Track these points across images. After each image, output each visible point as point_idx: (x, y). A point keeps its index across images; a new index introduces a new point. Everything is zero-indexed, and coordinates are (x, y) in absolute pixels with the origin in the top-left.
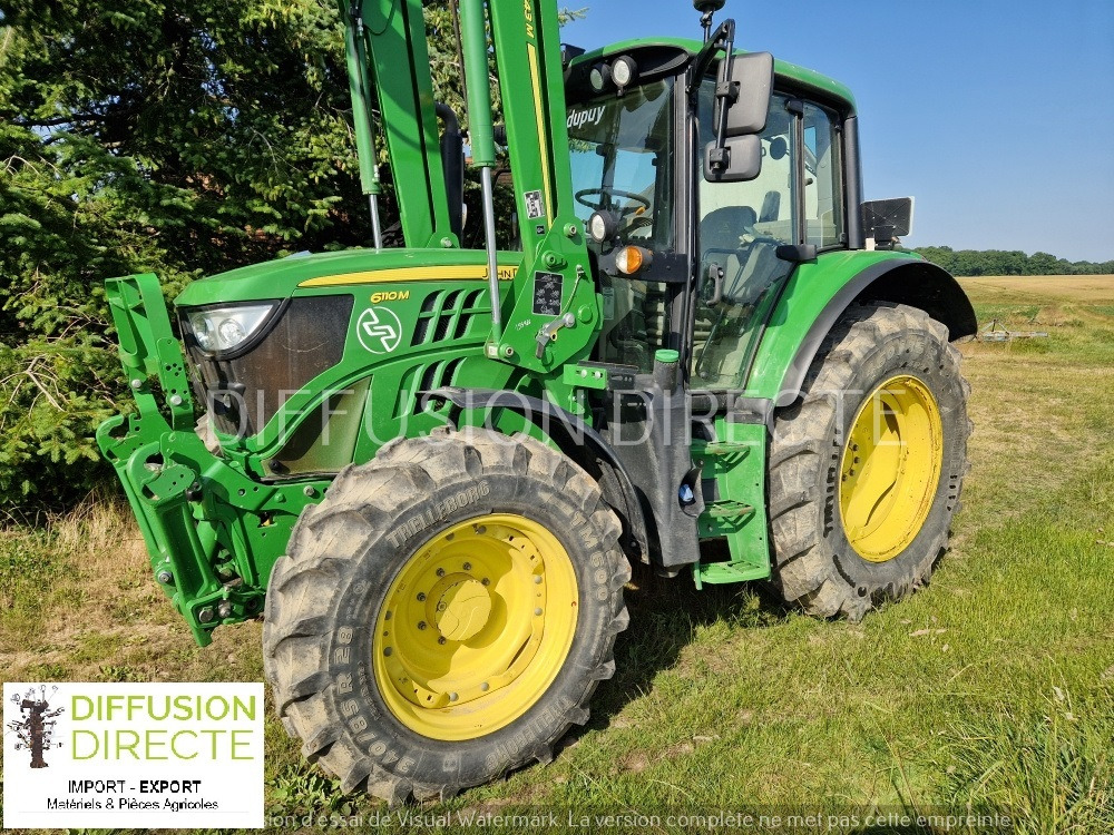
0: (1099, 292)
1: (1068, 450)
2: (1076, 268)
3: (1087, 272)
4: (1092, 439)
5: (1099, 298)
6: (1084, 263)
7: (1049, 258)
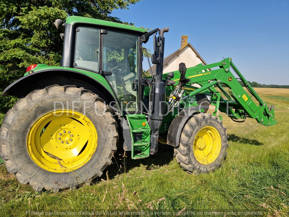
0: (267, 92)
1: (251, 127)
2: (262, 86)
3: (265, 87)
4: (257, 125)
5: (268, 94)
6: (264, 85)
7: (256, 83)
